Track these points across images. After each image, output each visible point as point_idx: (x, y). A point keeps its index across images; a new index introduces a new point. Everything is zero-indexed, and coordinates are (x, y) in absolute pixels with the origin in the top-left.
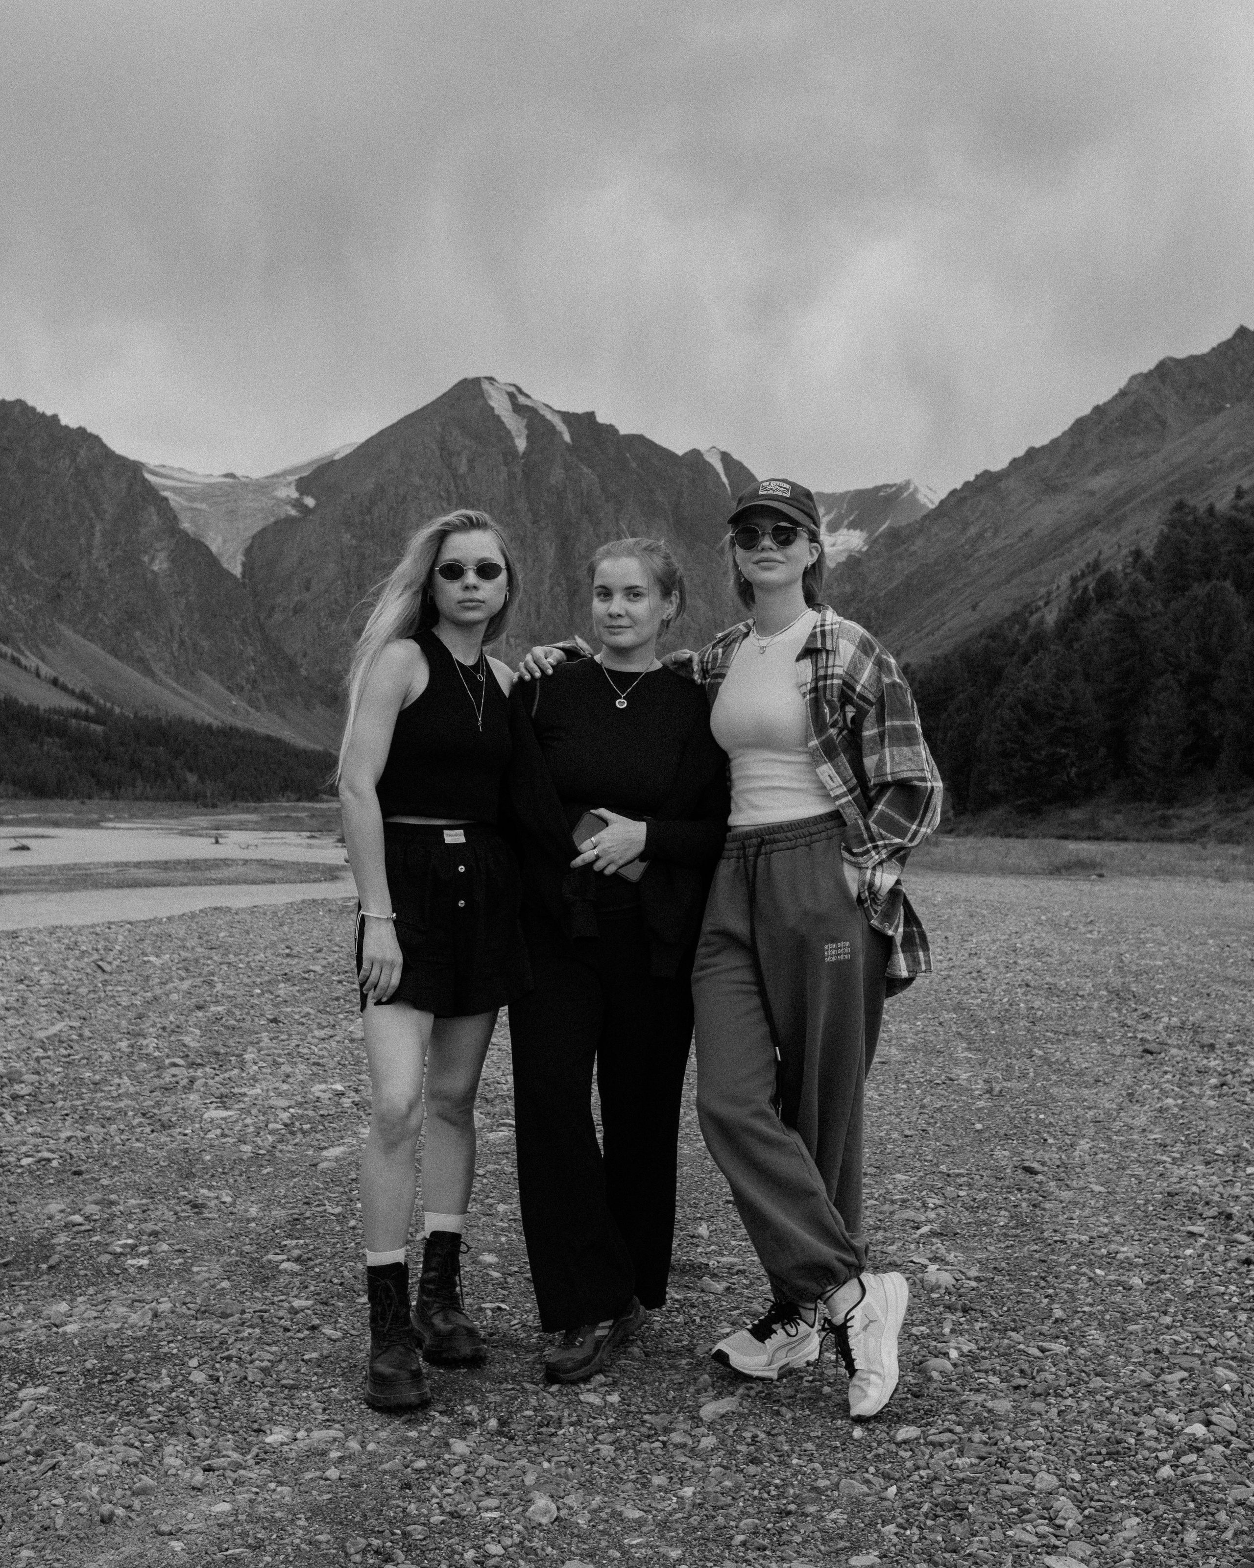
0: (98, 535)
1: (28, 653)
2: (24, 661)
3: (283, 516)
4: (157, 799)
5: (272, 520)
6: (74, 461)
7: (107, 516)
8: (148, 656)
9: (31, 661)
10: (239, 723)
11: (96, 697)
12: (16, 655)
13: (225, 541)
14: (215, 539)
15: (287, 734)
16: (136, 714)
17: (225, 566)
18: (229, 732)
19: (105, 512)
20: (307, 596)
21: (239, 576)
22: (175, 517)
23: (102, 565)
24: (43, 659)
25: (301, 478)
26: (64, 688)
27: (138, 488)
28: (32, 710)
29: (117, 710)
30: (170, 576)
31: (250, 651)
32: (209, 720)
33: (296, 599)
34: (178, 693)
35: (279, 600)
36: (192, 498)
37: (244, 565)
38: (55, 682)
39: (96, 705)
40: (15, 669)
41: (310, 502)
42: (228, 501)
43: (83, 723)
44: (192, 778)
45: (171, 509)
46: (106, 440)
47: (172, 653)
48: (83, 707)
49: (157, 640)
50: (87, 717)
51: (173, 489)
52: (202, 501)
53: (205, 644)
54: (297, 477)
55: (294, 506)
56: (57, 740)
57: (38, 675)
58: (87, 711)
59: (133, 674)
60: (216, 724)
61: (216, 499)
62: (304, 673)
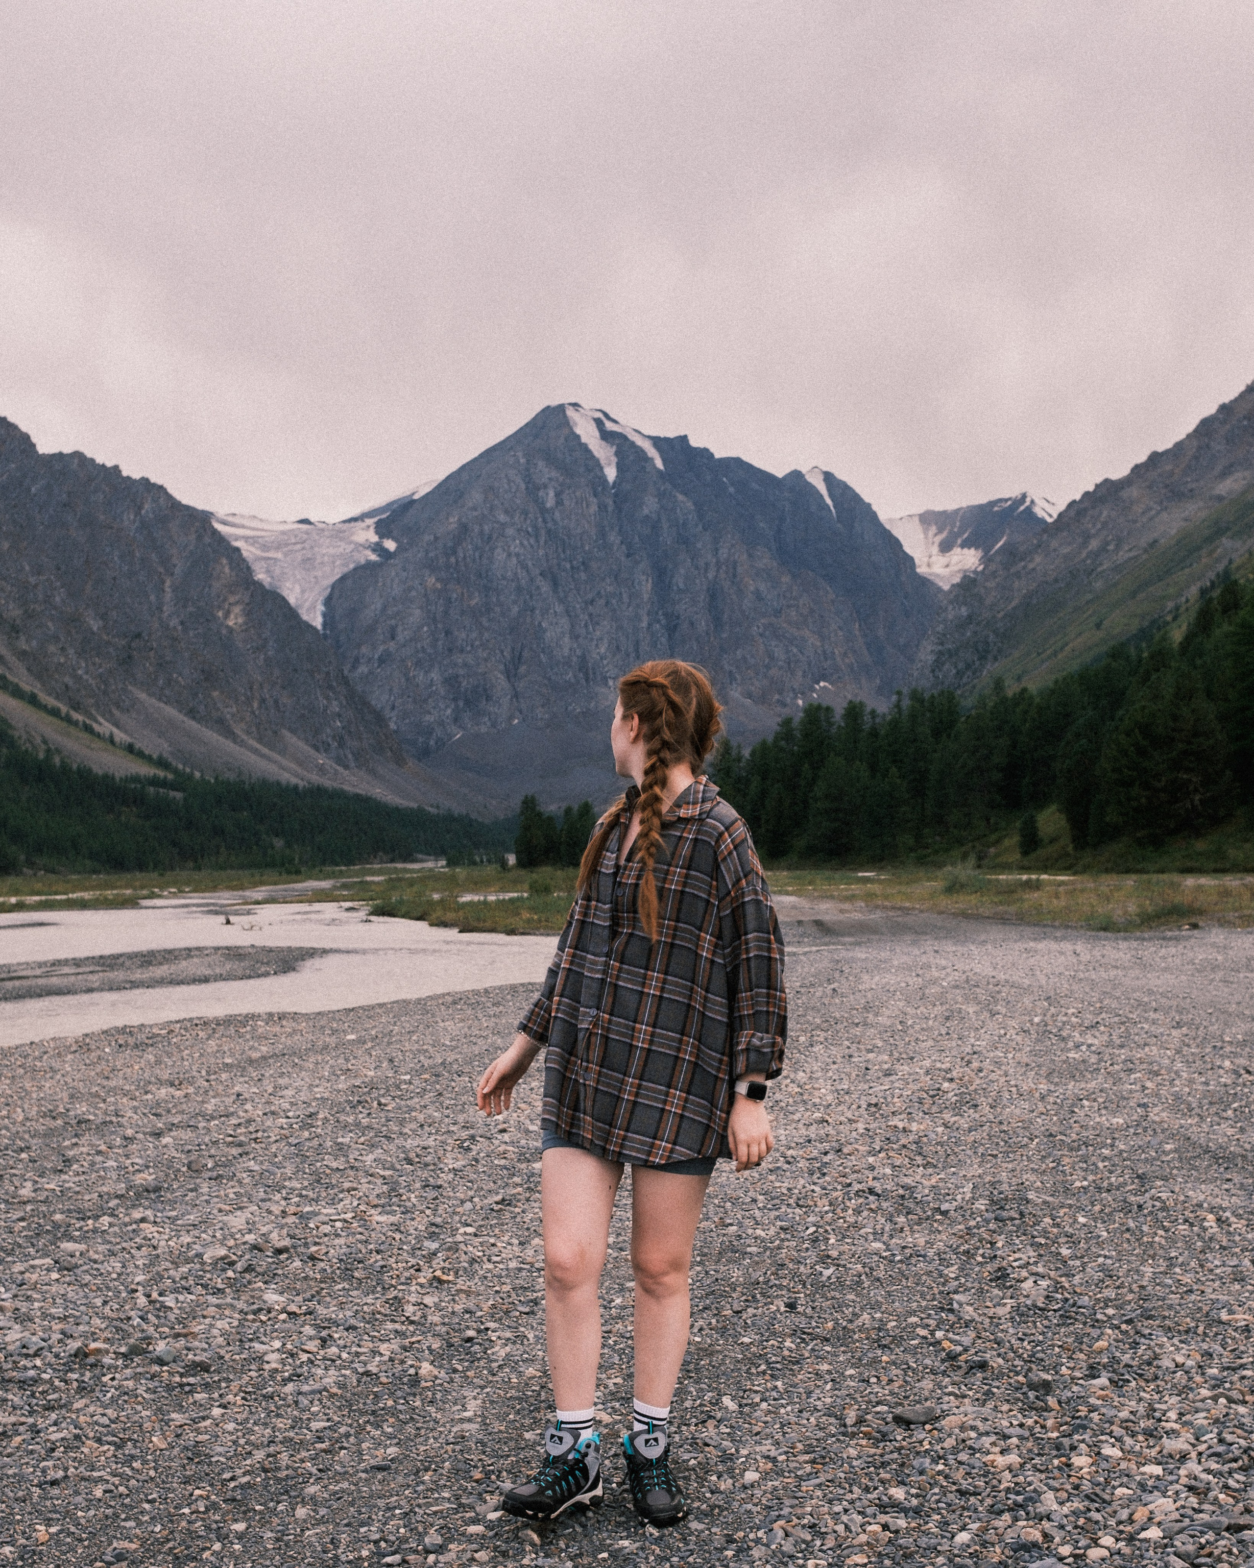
0: (168, 589)
1: (101, 720)
2: (95, 726)
3: (363, 562)
4: (242, 867)
5: (352, 566)
6: (138, 513)
7: (177, 571)
8: (228, 716)
9: (105, 727)
10: (327, 783)
11: (174, 763)
12: (88, 722)
13: (303, 592)
14: (291, 590)
15: (379, 792)
16: (216, 779)
17: (305, 617)
18: (318, 792)
19: (175, 566)
20: (392, 646)
21: (319, 627)
22: (249, 568)
23: (174, 622)
24: (117, 725)
25: (380, 520)
26: (140, 754)
27: (207, 540)
28: (107, 778)
29: (197, 775)
30: (246, 630)
31: (335, 707)
32: (294, 780)
33: (381, 648)
34: (263, 756)
35: (364, 650)
36: (265, 547)
37: (324, 615)
38: (130, 749)
39: (176, 771)
40: (86, 736)
41: (390, 545)
42: (303, 549)
43: (161, 790)
44: (279, 843)
45: (244, 560)
46: (171, 491)
47: (253, 712)
48: (161, 774)
49: (237, 700)
50: (164, 783)
51: (246, 538)
52: (278, 548)
53: (286, 700)
54: (376, 519)
55: (374, 550)
56: (134, 809)
57: (112, 741)
58: (166, 778)
59: (212, 736)
60: (301, 784)
61: (290, 547)
62: (393, 726)
